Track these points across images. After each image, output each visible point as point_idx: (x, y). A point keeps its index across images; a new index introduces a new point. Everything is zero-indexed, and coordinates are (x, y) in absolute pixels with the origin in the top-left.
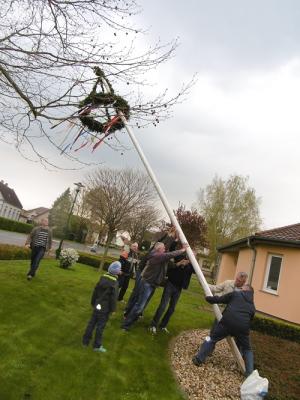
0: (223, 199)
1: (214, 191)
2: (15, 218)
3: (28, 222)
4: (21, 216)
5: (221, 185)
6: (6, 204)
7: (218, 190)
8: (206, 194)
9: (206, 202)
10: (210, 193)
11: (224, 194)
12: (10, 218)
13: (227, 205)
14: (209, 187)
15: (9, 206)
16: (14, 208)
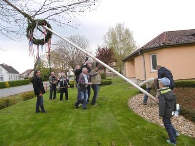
0: (115, 37)
1: (110, 34)
2: (18, 79)
3: (25, 79)
4: (20, 77)
5: (113, 30)
6: (10, 74)
7: (112, 33)
8: (107, 37)
9: (108, 41)
10: (109, 36)
11: (115, 35)
12: (15, 80)
13: (118, 39)
14: (108, 33)
15: (13, 74)
16: (15, 74)
